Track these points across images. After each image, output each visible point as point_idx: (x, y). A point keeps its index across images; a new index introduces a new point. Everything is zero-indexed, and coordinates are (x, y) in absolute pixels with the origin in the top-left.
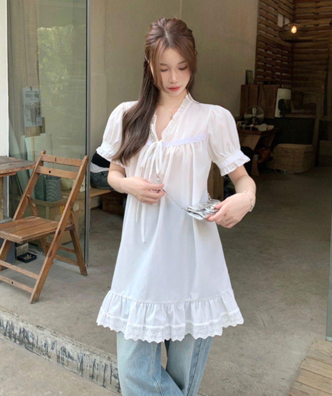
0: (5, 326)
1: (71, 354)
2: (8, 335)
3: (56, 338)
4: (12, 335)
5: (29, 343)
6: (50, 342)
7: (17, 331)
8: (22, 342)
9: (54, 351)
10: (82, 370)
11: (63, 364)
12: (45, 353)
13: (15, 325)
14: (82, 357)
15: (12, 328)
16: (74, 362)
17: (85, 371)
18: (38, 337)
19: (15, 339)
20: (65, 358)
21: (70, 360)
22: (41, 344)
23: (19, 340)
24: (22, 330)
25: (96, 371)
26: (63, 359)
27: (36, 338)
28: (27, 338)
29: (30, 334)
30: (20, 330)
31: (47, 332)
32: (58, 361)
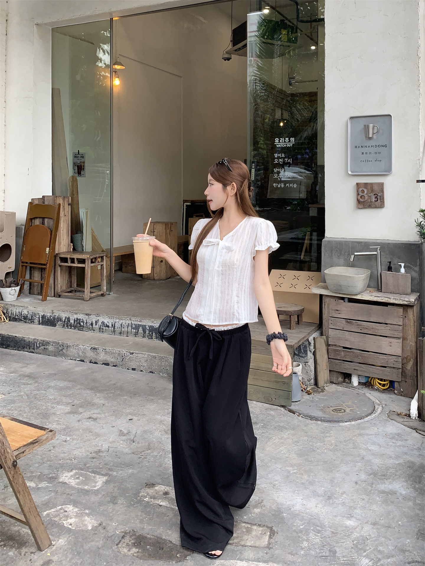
0: (64, 320)
1: (108, 324)
3: (98, 318)
4: (69, 325)
5: (81, 326)
6: (94, 322)
7: (72, 321)
8: (75, 327)
9: (97, 325)
10: (114, 331)
11: (103, 332)
12: (91, 329)
13: (71, 318)
14: (114, 324)
15: (69, 319)
16: (110, 328)
17: (116, 332)
18: (86, 321)
19: (71, 326)
20: (104, 328)
21: (107, 328)
22: (88, 324)
24: (76, 319)
26: (102, 329)
27: (85, 322)
28: (80, 324)
29: (81, 320)
30: (75, 320)
32: (100, 331)
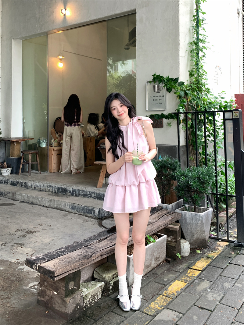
10: (40, 189)
12: (31, 188)
18: (29, 183)
19: (23, 186)
26: (36, 188)
31: (31, 181)
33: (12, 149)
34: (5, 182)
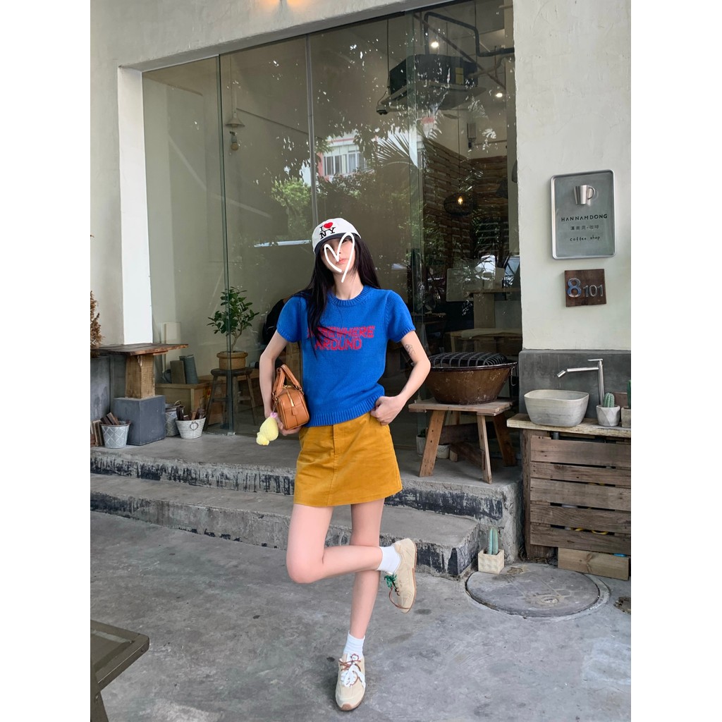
0: (170, 472)
1: (228, 476)
2: (172, 478)
3: (215, 467)
4: (177, 477)
5: (192, 479)
6: (210, 473)
7: (181, 473)
8: (185, 480)
9: (215, 477)
10: (237, 485)
13: (179, 468)
14: (237, 475)
15: (177, 471)
16: (231, 481)
17: (239, 486)
18: (199, 471)
20: (224, 481)
21: (227, 481)
22: (203, 476)
23: (183, 479)
24: (186, 470)
25: (248, 483)
26: (221, 482)
27: (198, 473)
28: (191, 475)
29: (193, 471)
30: (184, 470)
31: (207, 465)
32: (218, 486)
33: (131, 376)
34: (120, 469)
